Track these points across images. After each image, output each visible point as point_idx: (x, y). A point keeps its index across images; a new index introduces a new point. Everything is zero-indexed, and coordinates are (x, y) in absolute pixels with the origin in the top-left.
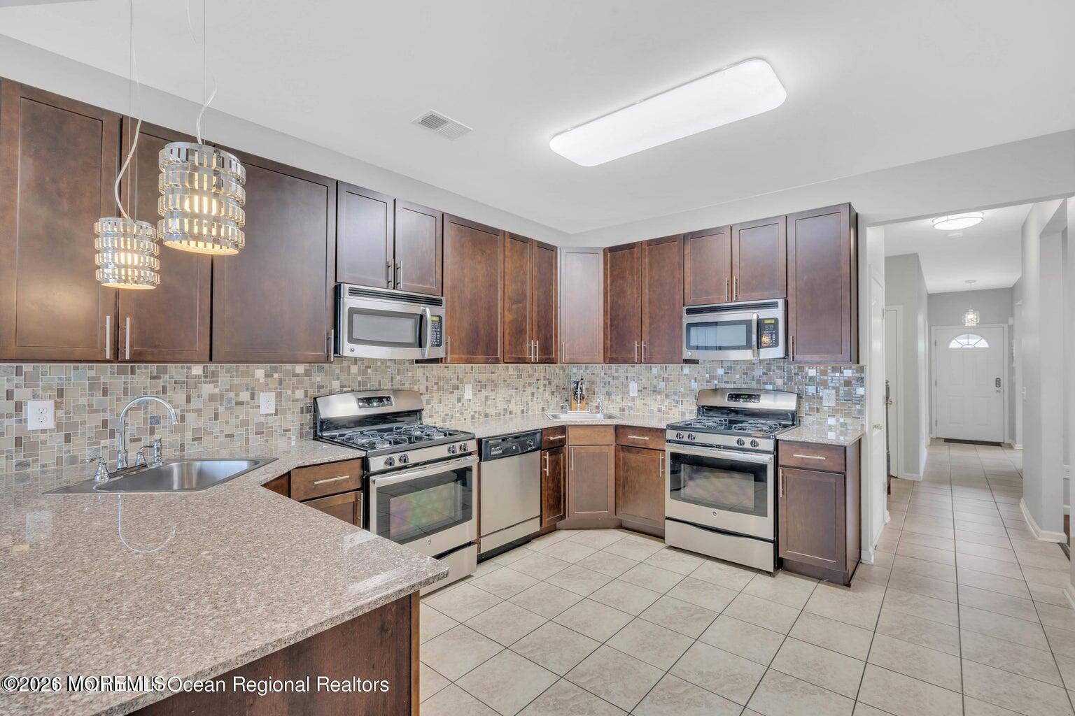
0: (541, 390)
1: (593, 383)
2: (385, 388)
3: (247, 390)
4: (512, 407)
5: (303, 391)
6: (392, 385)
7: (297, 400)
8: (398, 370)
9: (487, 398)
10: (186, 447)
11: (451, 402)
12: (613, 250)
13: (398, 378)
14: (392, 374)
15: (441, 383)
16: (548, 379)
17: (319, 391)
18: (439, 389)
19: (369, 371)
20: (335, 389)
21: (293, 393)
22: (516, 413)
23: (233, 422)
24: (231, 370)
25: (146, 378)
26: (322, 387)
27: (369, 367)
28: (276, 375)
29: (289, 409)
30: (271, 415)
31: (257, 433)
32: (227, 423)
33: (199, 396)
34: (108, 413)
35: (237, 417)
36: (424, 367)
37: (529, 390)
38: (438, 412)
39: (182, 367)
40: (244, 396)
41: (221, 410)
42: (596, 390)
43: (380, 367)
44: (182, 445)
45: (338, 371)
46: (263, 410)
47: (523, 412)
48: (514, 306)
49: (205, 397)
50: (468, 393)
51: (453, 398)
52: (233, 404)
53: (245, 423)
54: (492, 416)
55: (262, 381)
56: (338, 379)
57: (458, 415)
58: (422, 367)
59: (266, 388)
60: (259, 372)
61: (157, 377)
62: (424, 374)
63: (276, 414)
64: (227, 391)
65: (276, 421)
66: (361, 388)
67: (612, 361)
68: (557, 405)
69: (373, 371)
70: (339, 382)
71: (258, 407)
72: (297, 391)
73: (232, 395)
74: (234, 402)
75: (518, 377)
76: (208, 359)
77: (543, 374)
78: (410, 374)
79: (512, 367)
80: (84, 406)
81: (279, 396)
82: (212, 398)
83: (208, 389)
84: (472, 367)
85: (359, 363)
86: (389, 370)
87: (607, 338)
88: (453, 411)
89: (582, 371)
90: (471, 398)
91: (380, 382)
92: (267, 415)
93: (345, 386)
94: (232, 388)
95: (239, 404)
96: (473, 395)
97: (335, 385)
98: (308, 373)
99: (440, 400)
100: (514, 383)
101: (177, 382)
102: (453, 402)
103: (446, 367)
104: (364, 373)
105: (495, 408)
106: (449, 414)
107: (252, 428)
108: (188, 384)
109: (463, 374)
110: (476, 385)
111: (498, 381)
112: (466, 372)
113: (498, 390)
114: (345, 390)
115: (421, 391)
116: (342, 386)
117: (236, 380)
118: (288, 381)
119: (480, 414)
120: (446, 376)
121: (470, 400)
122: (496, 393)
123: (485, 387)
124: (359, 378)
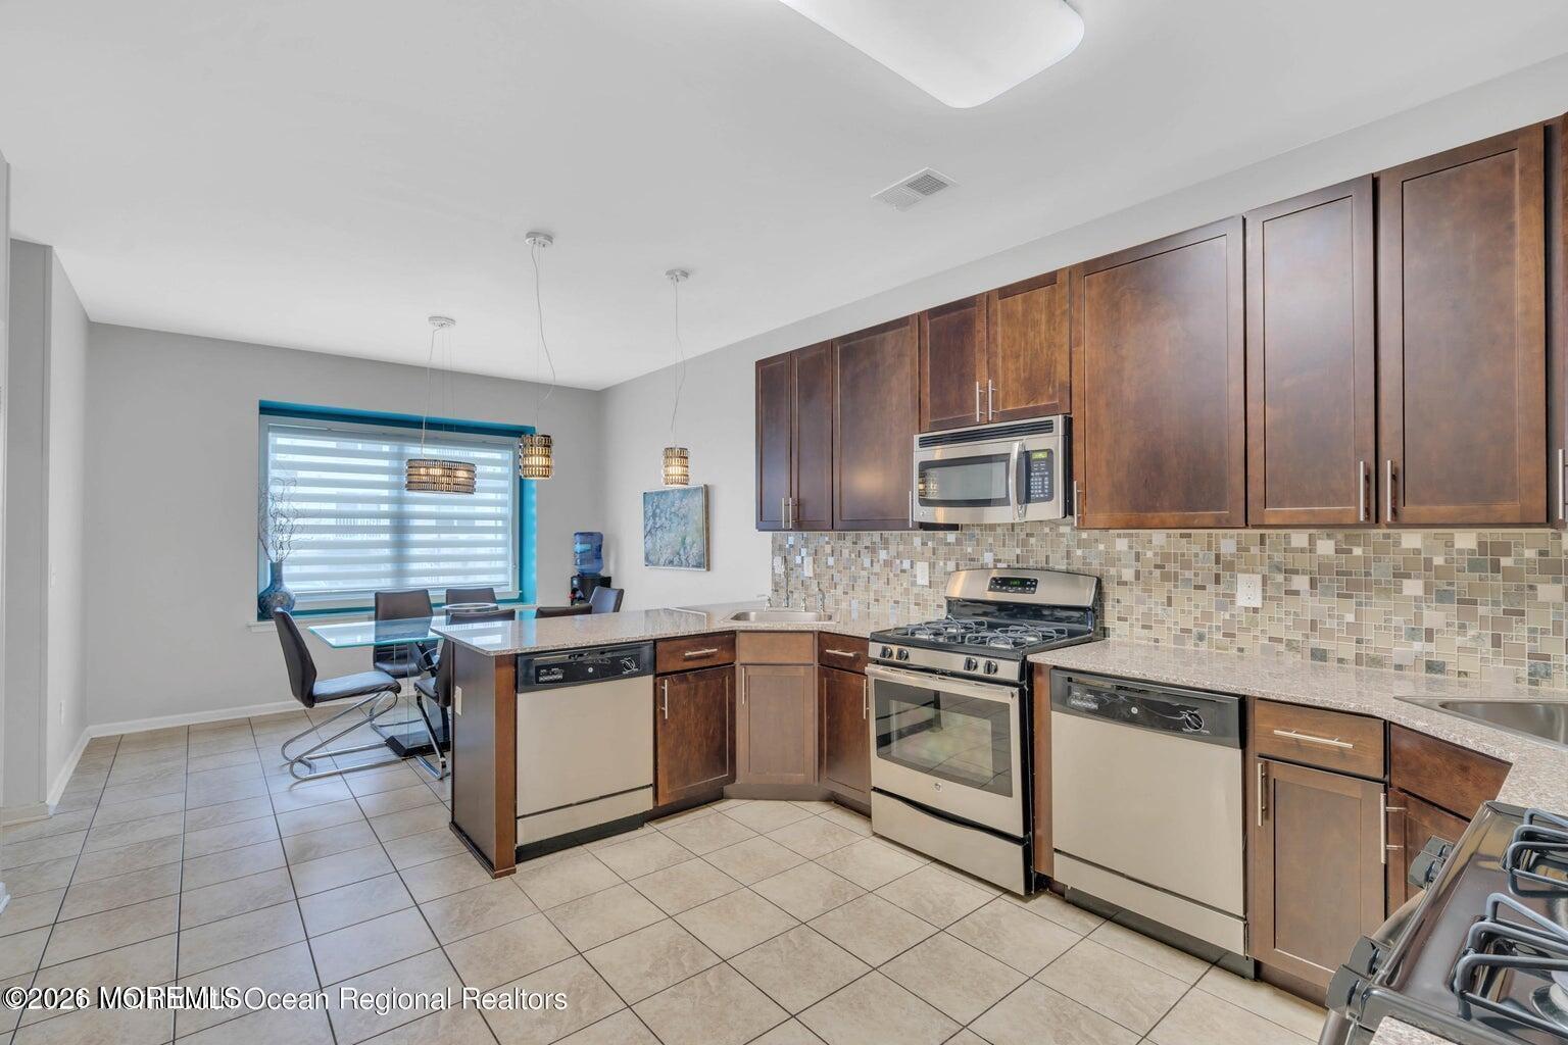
2: (1057, 567)
3: (908, 558)
5: (954, 563)
6: (1069, 564)
7: (949, 573)
8: (1079, 540)
11: (1197, 606)
13: (1079, 552)
14: (1068, 546)
15: (1170, 567)
17: (970, 564)
18: (1166, 577)
19: (1032, 540)
20: (987, 564)
21: (945, 564)
23: (899, 588)
25: (850, 544)
26: (975, 561)
27: (1032, 535)
28: (930, 544)
29: (940, 583)
30: (926, 586)
31: (916, 604)
32: (895, 588)
33: (878, 561)
34: (834, 570)
35: (902, 585)
36: (1131, 535)
38: (1163, 622)
39: (869, 534)
40: (906, 565)
41: (891, 575)
43: (1047, 535)
45: (991, 540)
46: (920, 581)
49: (882, 562)
50: (1248, 592)
51: (1206, 599)
52: (899, 572)
53: (907, 592)
54: (1341, 661)
55: (919, 549)
56: (991, 551)
57: (1218, 636)
58: (1125, 536)
59: (922, 558)
60: (917, 541)
61: (857, 543)
62: (1131, 547)
63: (931, 586)
64: (895, 558)
65: (931, 593)
66: (1020, 566)
69: (1037, 541)
70: (992, 554)
71: (915, 576)
72: (948, 563)
73: (898, 561)
74: (899, 570)
78: (1101, 547)
80: (824, 562)
81: (932, 566)
82: (886, 563)
83: (883, 555)
84: (1262, 536)
85: (1017, 530)
86: (1064, 540)
88: (1204, 626)
90: (1258, 603)
91: (1047, 557)
92: (923, 587)
93: (1000, 561)
94: (898, 555)
95: (903, 571)
96: (1264, 598)
97: (988, 558)
98: (959, 542)
99: (1169, 599)
100: (1452, 584)
101: (866, 548)
102: (1204, 607)
103: (1182, 536)
104: (1024, 544)
105: (1359, 641)
106: (1194, 630)
107: (912, 597)
108: (872, 549)
109: (1233, 549)
110: (1280, 578)
111: (1367, 574)
112: (1242, 549)
113: (1370, 598)
114: (999, 565)
115: (1124, 579)
116: (997, 561)
117: (901, 548)
118: (942, 550)
119: (1291, 645)
120: (1183, 555)
121: (1255, 610)
122: (1359, 604)
123: (1313, 584)
124: (1018, 551)
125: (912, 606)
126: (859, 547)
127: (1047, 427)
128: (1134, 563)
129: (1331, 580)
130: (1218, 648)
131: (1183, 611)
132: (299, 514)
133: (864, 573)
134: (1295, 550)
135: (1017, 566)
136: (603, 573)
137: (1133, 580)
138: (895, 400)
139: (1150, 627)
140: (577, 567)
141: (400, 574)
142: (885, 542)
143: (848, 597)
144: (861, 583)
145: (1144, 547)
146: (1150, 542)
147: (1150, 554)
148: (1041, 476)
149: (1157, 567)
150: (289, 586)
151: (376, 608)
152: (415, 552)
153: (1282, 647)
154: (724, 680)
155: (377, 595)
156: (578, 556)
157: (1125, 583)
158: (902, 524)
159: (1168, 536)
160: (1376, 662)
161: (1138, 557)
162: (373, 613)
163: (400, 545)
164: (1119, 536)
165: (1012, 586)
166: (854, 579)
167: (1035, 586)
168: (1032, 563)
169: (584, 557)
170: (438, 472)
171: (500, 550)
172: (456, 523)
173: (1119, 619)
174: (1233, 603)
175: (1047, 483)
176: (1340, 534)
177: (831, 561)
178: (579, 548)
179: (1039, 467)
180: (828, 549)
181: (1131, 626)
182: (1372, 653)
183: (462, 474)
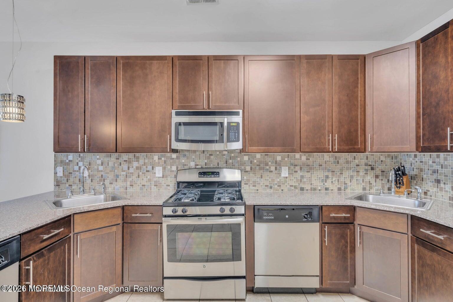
0: (361, 173)
1: (421, 170)
3: (151, 165)
4: (328, 184)
5: (176, 167)
6: (226, 165)
7: (173, 171)
9: (302, 177)
10: (128, 188)
11: (270, 178)
12: (424, 39)
13: (231, 161)
14: (226, 159)
15: (262, 165)
16: (370, 165)
17: (184, 167)
18: (260, 169)
19: (212, 157)
21: (171, 167)
22: (332, 190)
23: (145, 179)
24: (144, 156)
25: (115, 159)
26: (186, 165)
27: (211, 155)
28: (163, 159)
29: (169, 175)
30: (161, 177)
31: (155, 186)
32: (143, 179)
33: (133, 167)
34: (103, 172)
35: (147, 177)
37: (346, 174)
38: (260, 184)
39: (127, 155)
40: (150, 168)
41: (141, 173)
42: (425, 176)
43: (218, 155)
44: (126, 188)
45: (193, 157)
46: (157, 175)
47: (339, 189)
48: (311, 110)
49: (135, 167)
50: (285, 172)
51: (273, 175)
52: (145, 171)
53: (150, 180)
54: (307, 190)
55: (157, 161)
56: (194, 161)
57: (276, 186)
58: (247, 155)
59: (159, 165)
60: (156, 157)
61: (118, 159)
62: (249, 159)
63: (163, 177)
64: (143, 165)
65: (163, 180)
66: (207, 167)
67: (424, 150)
68: (383, 187)
69: (214, 157)
70: (194, 162)
71: (155, 173)
72: (173, 167)
73: (144, 167)
74: (145, 170)
75: (334, 162)
76: (115, 151)
77: (364, 161)
78: (239, 159)
79: (328, 155)
80: (96, 169)
81: (164, 169)
82: (137, 168)
83: (135, 164)
85: (206, 153)
86: (224, 156)
87: (420, 127)
88: (272, 184)
89: (411, 159)
90: (287, 175)
91: (218, 163)
92: (159, 177)
93: (198, 165)
94: (145, 164)
95: (148, 171)
96: (289, 174)
97: (192, 164)
98: (178, 158)
99: (262, 176)
100: (330, 167)
101: (125, 161)
102: (272, 178)
103: (266, 155)
104: (209, 158)
105: (311, 184)
106: (269, 185)
107: (153, 183)
108: (129, 162)
109: (280, 159)
110: (292, 167)
111: (313, 165)
112: (283, 159)
113: (313, 172)
114: (197, 167)
115: (247, 170)
116: (196, 165)
117: (146, 161)
118: (169, 162)
119: (295, 187)
120: (266, 161)
121: (286, 178)
122: (311, 174)
123: (301, 169)
124: (206, 161)
125: (153, 187)
126: (120, 161)
127: (237, 114)
128: (250, 164)
129: (305, 168)
130: (276, 190)
131: (266, 180)
133: (124, 173)
134: (297, 159)
135: (205, 167)
137: (250, 170)
138: (158, 92)
139: (255, 186)
142: (137, 159)
143: (113, 186)
144: (122, 178)
145: (253, 159)
146: (255, 157)
147: (255, 161)
148: (234, 132)
149: (257, 165)
153: (293, 188)
154: (65, 247)
157: (247, 172)
158: (164, 151)
159: (261, 155)
160: (315, 189)
161: (251, 162)
164: (245, 155)
165: (209, 175)
166: (117, 176)
167: (219, 174)
168: (212, 166)
173: (245, 184)
174: (280, 176)
175: (237, 135)
176: (307, 154)
177: (101, 168)
179: (234, 129)
180: (99, 162)
181: (249, 186)
182: (314, 187)
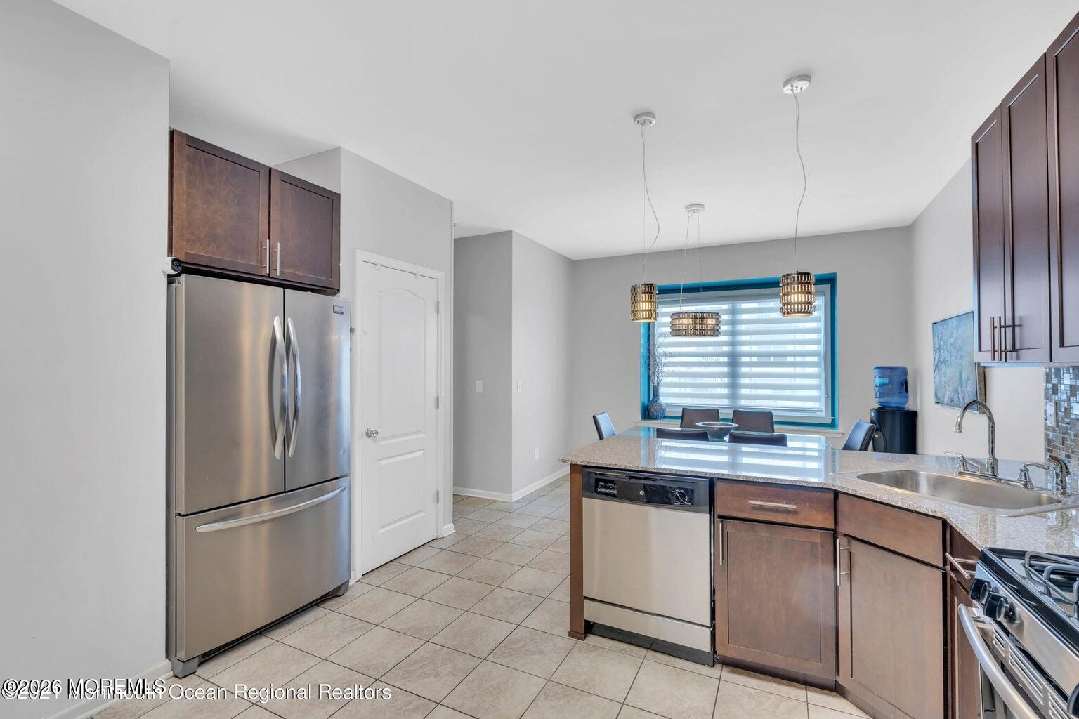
132: (671, 355)
136: (910, 406)
140: (877, 400)
141: (734, 396)
150: (663, 400)
151: (682, 418)
152: (744, 381)
155: (684, 410)
156: (877, 389)
162: (679, 421)
163: (734, 375)
169: (883, 391)
170: (687, 321)
171: (814, 382)
172: (772, 359)
178: (878, 381)
183: (711, 322)
